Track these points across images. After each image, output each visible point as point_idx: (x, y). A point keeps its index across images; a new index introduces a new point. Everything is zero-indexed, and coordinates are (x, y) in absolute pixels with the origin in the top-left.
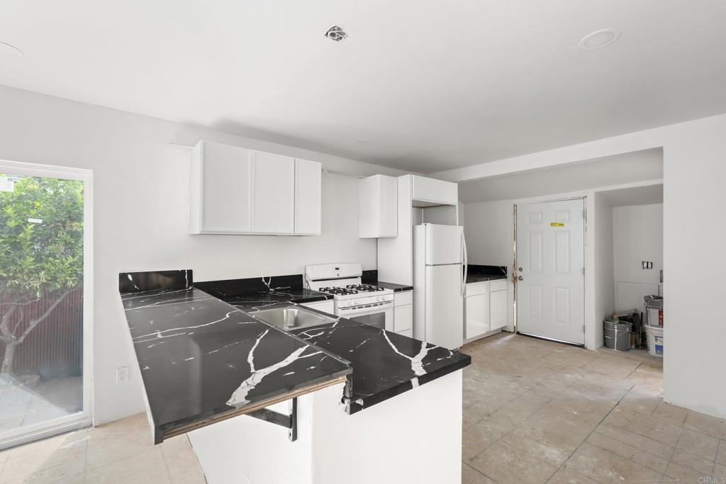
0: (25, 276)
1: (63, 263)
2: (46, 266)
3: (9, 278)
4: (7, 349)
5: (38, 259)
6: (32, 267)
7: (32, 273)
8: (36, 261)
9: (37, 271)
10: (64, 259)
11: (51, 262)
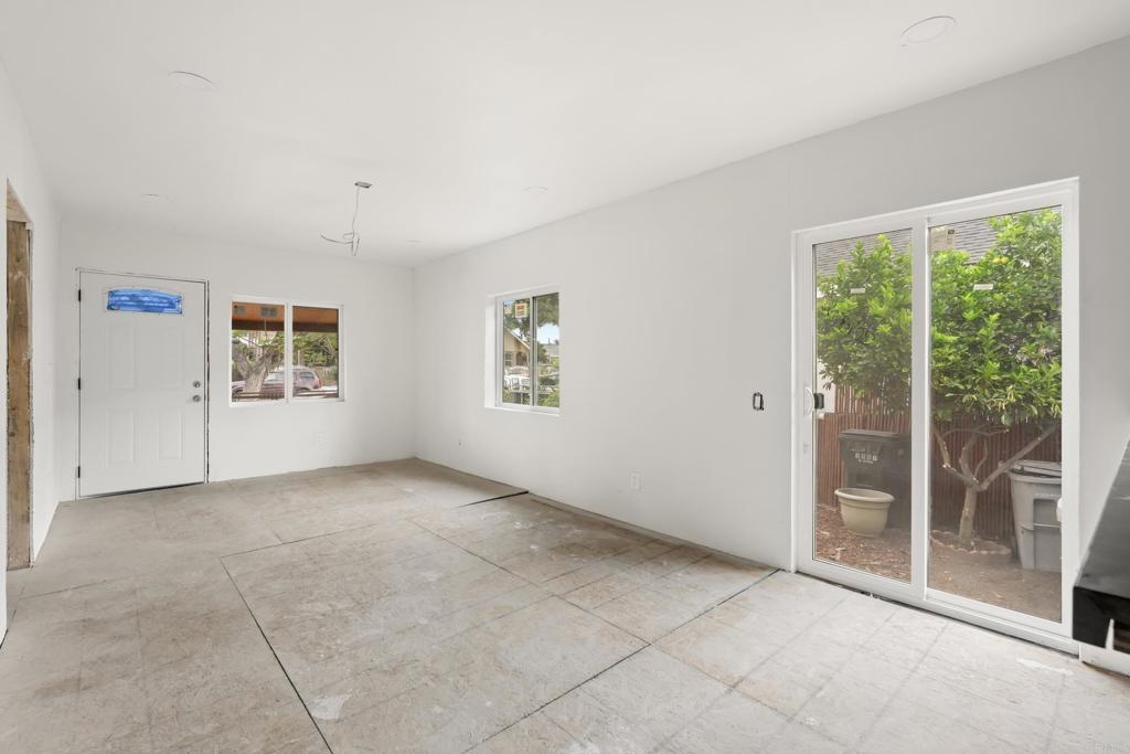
0: (986, 391)
1: (1042, 374)
2: (1018, 378)
3: (967, 391)
4: (967, 494)
5: (1007, 366)
6: (996, 378)
7: (997, 387)
8: (1002, 369)
9: (1003, 384)
10: (1044, 368)
11: (1024, 372)
